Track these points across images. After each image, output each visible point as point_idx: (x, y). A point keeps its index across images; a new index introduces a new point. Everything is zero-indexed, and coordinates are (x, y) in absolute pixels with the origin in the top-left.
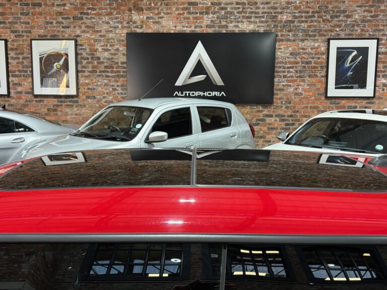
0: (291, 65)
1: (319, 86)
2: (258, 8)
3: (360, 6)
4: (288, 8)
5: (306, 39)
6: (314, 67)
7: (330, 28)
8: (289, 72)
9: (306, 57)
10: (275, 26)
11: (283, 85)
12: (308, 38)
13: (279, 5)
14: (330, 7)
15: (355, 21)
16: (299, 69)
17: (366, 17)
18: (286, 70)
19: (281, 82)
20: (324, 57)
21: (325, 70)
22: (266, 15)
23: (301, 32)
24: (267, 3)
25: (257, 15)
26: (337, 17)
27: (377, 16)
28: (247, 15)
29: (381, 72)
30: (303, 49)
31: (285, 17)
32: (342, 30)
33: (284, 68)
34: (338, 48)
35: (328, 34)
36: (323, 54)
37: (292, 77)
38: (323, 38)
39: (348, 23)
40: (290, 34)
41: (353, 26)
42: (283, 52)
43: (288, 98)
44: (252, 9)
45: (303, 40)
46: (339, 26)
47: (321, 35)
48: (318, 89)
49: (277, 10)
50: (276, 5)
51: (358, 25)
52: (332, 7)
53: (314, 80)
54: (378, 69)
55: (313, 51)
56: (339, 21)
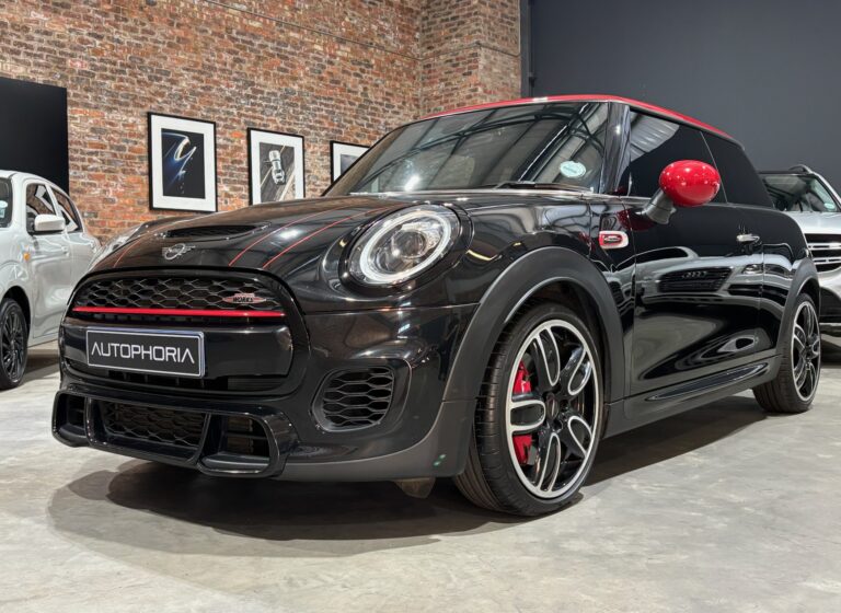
0: (94, 150)
1: (139, 189)
2: (32, 39)
3: (187, 70)
4: (83, 50)
5: (115, 109)
6: (130, 158)
7: (149, 96)
8: (90, 161)
9: (116, 138)
10: (62, 76)
11: (83, 184)
12: (117, 106)
13: (66, 40)
14: (147, 61)
15: (182, 90)
16: (107, 157)
17: (194, 87)
18: (87, 157)
19: (79, 177)
20: (144, 141)
21: (146, 163)
22: (46, 54)
23: (106, 95)
24: (46, 33)
25: (29, 51)
26: (159, 79)
27: (209, 89)
28: (11, 47)
29: (222, 174)
30: (111, 124)
31: (79, 64)
32: (165, 102)
33: (82, 153)
34: (164, 130)
35: (146, 105)
36: (141, 136)
37: (96, 170)
38: (140, 110)
39: (174, 92)
40: (89, 94)
41: (181, 98)
42: (79, 124)
43: (92, 207)
44: (19, 37)
45: (110, 110)
46: (162, 95)
47: (137, 105)
48: (138, 194)
49: (64, 50)
50: (62, 40)
51: (187, 98)
52: (150, 63)
53: (130, 178)
54: (218, 170)
55: (127, 131)
56: (161, 87)
